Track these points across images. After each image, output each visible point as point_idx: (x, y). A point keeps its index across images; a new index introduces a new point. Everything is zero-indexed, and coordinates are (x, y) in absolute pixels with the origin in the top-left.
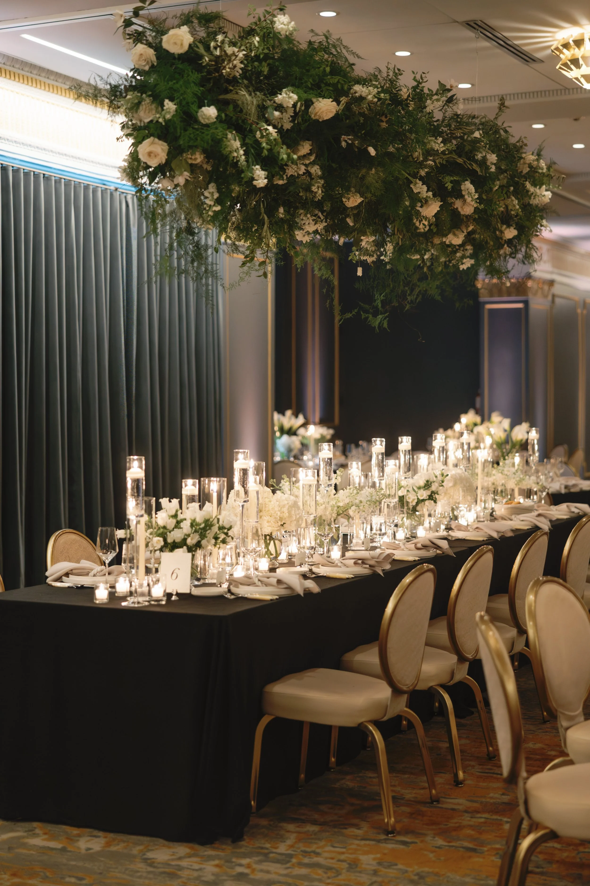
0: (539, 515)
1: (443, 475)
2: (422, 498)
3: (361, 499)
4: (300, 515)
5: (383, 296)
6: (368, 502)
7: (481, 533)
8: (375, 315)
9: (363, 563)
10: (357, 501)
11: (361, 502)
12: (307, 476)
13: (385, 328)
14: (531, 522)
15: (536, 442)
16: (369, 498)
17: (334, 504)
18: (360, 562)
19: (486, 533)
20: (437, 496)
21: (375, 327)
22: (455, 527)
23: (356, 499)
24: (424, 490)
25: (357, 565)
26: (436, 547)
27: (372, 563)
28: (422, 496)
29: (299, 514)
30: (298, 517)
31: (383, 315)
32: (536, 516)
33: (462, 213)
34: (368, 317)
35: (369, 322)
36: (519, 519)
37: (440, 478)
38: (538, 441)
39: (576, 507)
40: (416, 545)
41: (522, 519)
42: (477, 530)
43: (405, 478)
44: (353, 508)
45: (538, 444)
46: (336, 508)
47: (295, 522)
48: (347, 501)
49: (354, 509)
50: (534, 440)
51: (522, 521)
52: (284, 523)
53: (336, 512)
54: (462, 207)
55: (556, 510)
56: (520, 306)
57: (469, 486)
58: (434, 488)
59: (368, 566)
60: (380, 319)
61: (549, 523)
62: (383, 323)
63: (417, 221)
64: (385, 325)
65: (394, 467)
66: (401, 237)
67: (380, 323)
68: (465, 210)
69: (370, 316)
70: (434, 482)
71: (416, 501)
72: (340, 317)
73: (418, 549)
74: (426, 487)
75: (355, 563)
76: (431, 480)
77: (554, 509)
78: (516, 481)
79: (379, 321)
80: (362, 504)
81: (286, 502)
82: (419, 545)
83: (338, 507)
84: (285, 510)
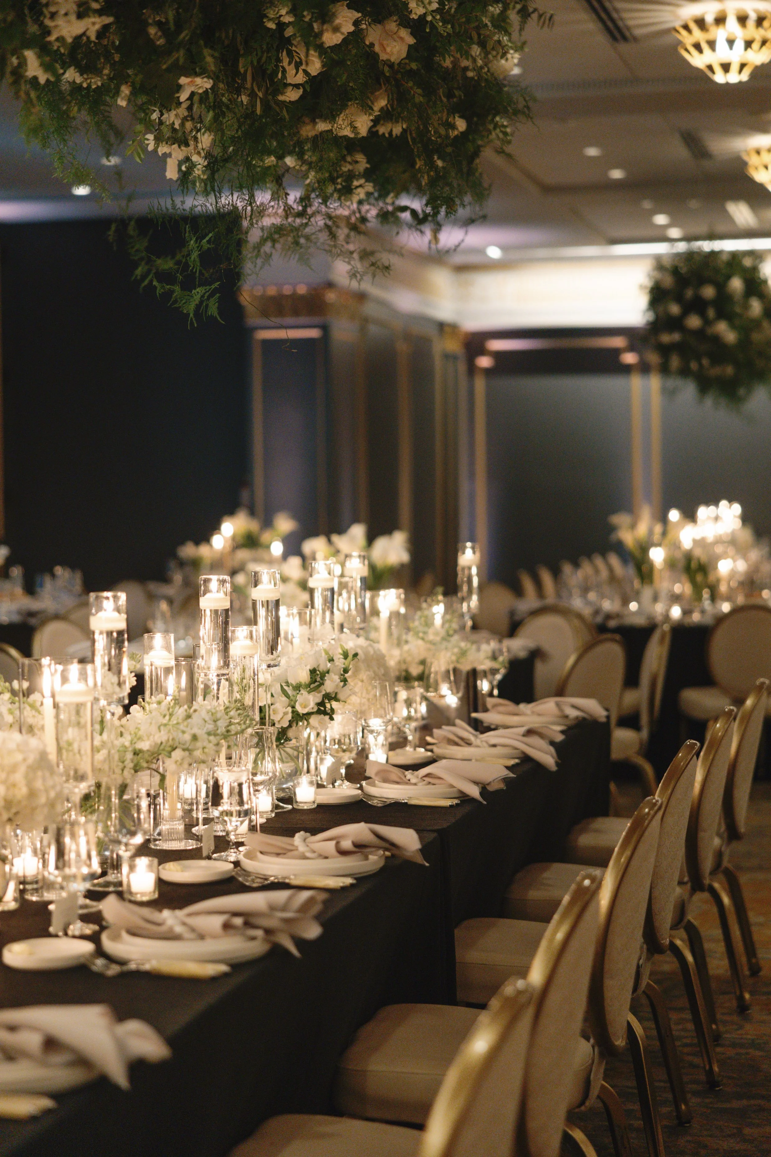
0: (530, 732)
1: (346, 655)
2: (305, 711)
3: (196, 731)
4: (58, 788)
5: (209, 242)
6: (212, 738)
7: (439, 789)
8: (188, 285)
9: (248, 924)
10: (187, 737)
11: (195, 738)
12: (65, 679)
13: (212, 317)
14: (516, 749)
15: (474, 571)
16: (210, 727)
17: (127, 744)
18: (238, 921)
19: (452, 786)
20: (335, 704)
21: (188, 315)
22: (377, 774)
23: (183, 732)
24: (309, 692)
25: (232, 932)
26: (387, 845)
27: (271, 923)
28: (305, 707)
29: (53, 787)
30: (52, 794)
31: (208, 288)
32: (524, 735)
33: (383, 57)
34: (172, 292)
35: (176, 301)
36: (487, 742)
37: (340, 662)
38: (479, 568)
39: (574, 707)
40: (338, 843)
41: (493, 741)
42: (428, 779)
43: (269, 666)
44: (177, 754)
45: (478, 575)
46: (129, 756)
47: (46, 810)
48: (161, 737)
49: (179, 759)
50: (470, 568)
51: (494, 746)
52: (16, 814)
53: (131, 765)
54: (382, 45)
55: (533, 713)
56: (314, 333)
57: (384, 675)
58: (330, 684)
59: (259, 933)
60: (199, 296)
61: (552, 749)
62: (207, 306)
63: (290, 63)
64: (213, 309)
65: (248, 642)
66: (260, 94)
67: (198, 307)
68: (388, 49)
69: (177, 288)
70: (328, 672)
71: (289, 716)
72: (147, 267)
73: (343, 853)
74: (312, 686)
75: (227, 926)
76: (322, 668)
77: (529, 712)
78: (453, 654)
79: (197, 302)
80: (199, 744)
81: (19, 757)
82: (346, 844)
83: (136, 753)
84: (19, 777)
